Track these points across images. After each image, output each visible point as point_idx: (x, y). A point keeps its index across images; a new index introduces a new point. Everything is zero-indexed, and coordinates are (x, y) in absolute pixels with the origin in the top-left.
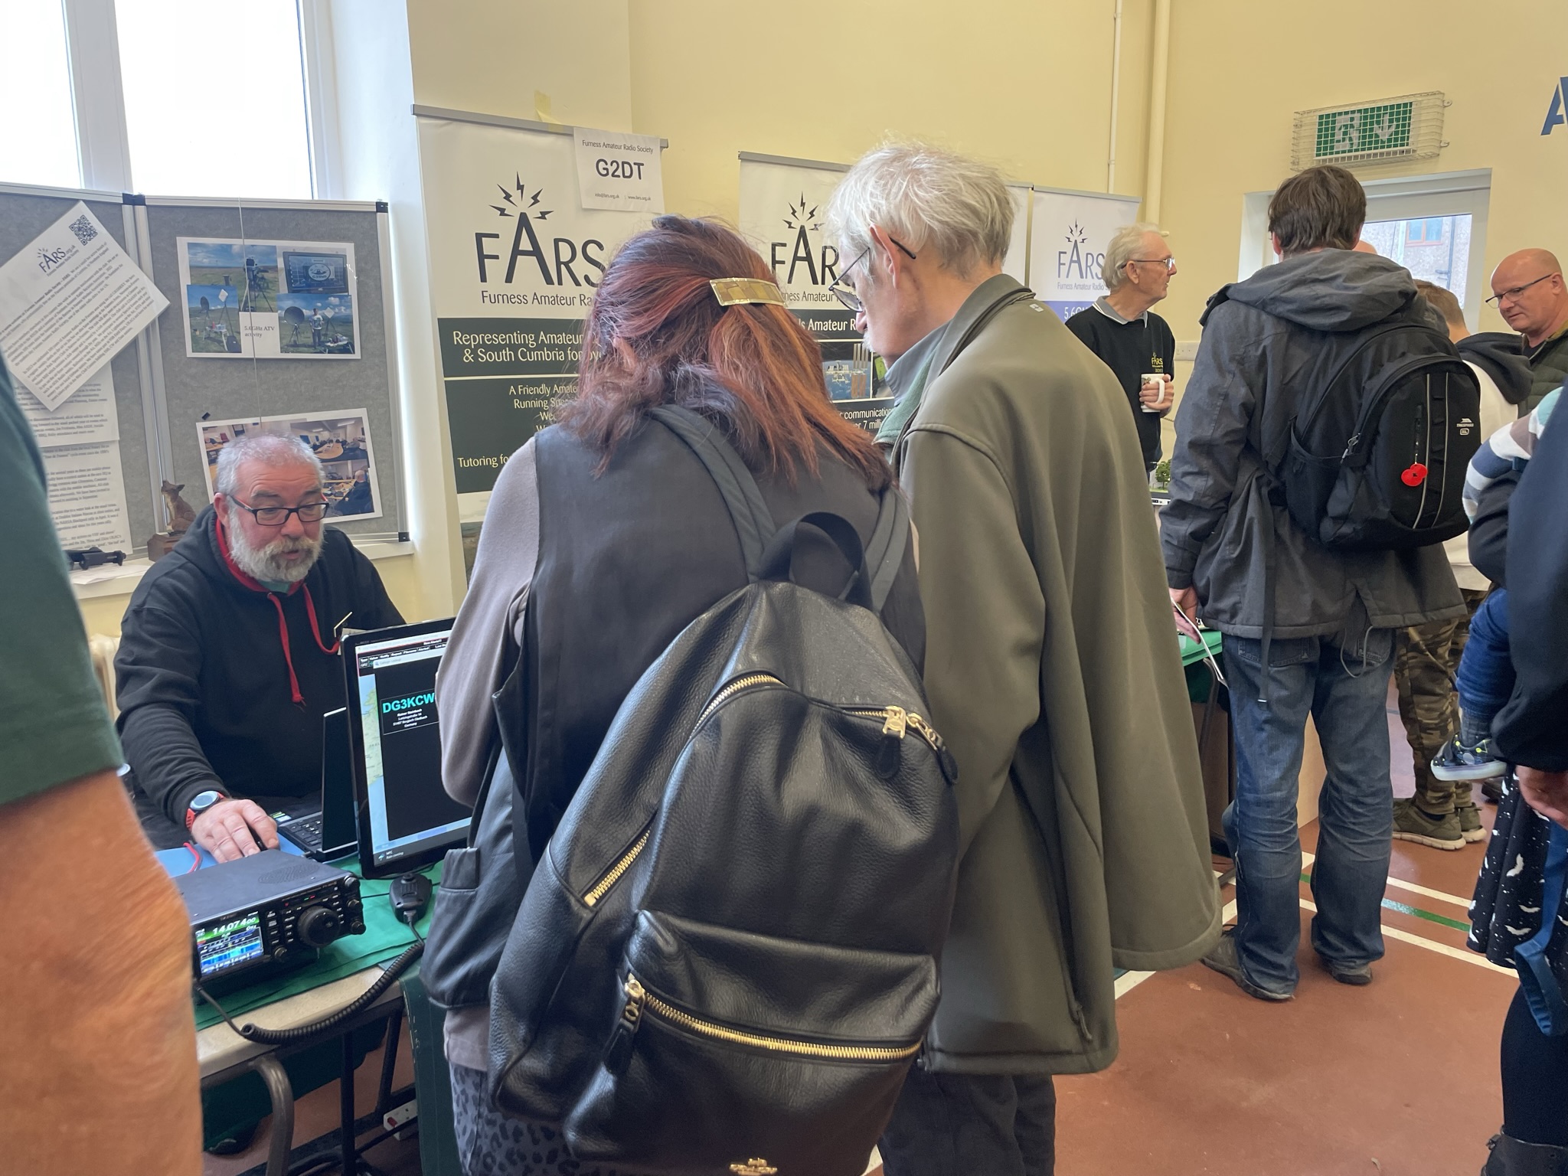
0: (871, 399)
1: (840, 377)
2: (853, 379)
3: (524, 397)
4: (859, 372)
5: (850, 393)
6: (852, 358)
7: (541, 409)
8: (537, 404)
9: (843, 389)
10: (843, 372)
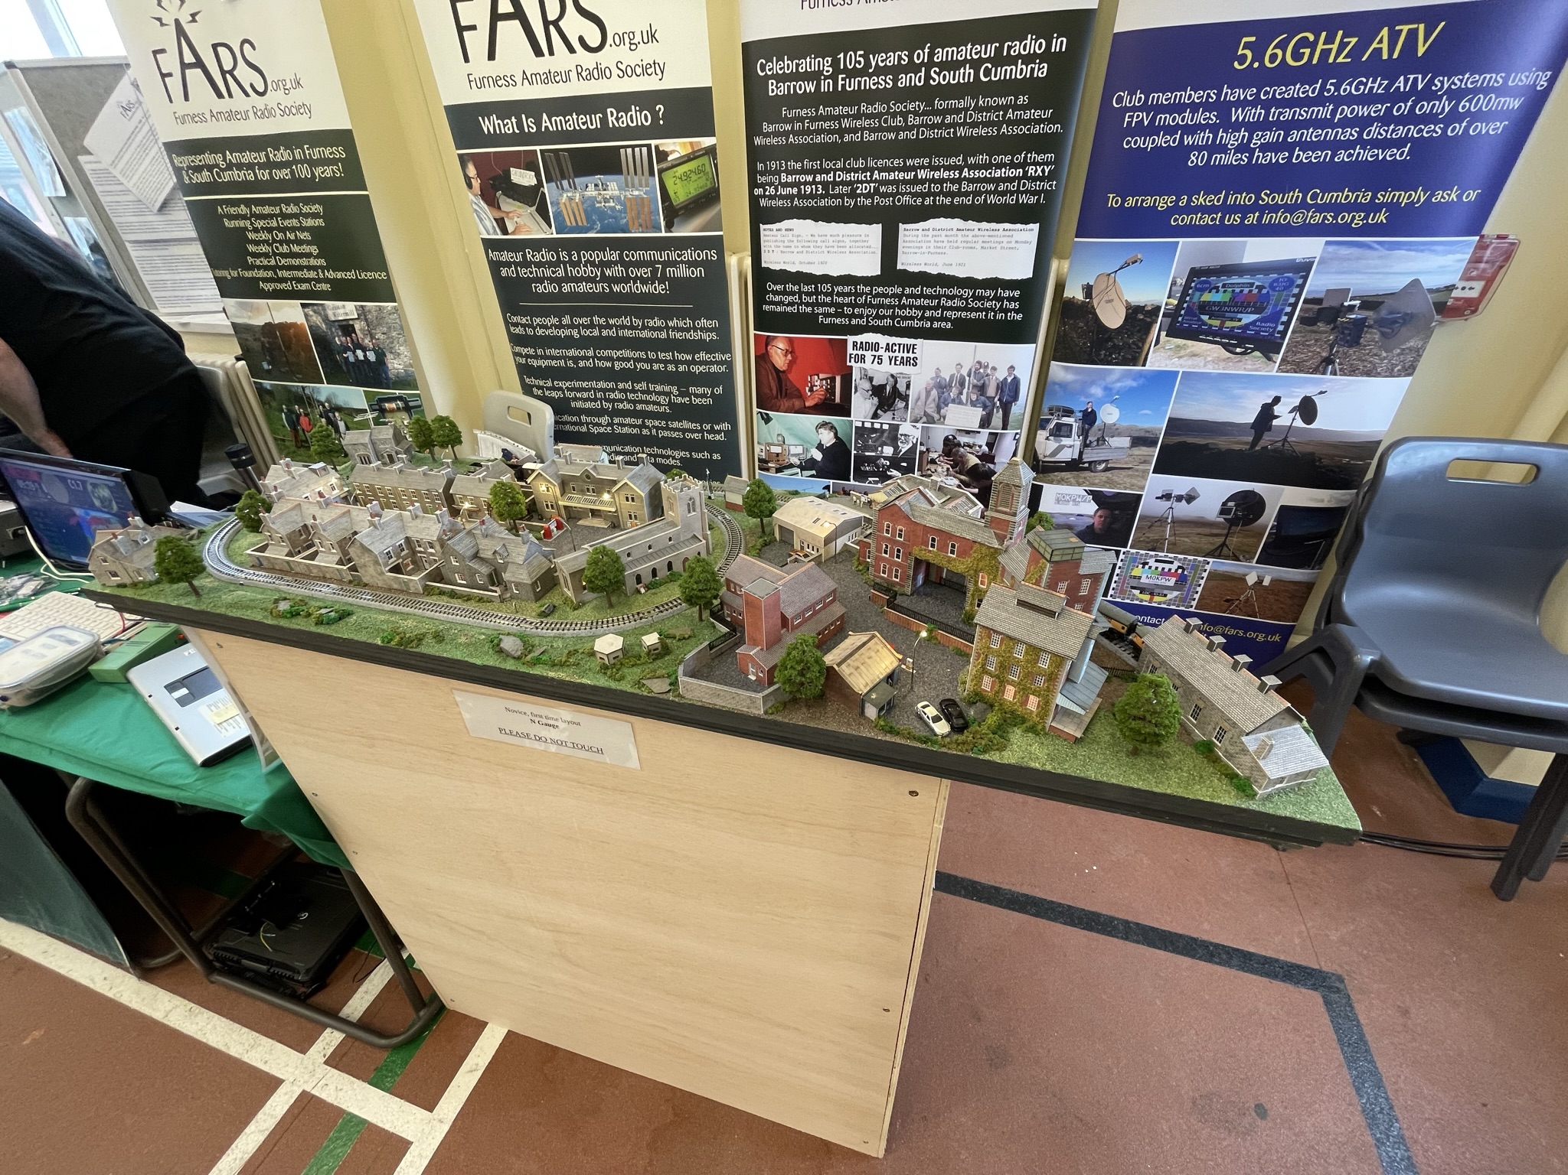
0: (663, 234)
1: (606, 200)
2: (628, 205)
3: (231, 217)
4: (636, 193)
5: (627, 224)
6: (620, 172)
7: (246, 229)
8: (242, 223)
9: (615, 218)
10: (610, 193)
